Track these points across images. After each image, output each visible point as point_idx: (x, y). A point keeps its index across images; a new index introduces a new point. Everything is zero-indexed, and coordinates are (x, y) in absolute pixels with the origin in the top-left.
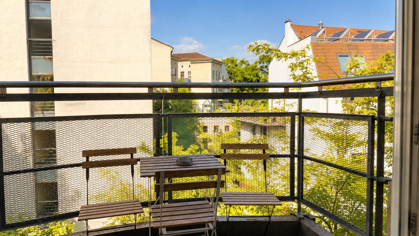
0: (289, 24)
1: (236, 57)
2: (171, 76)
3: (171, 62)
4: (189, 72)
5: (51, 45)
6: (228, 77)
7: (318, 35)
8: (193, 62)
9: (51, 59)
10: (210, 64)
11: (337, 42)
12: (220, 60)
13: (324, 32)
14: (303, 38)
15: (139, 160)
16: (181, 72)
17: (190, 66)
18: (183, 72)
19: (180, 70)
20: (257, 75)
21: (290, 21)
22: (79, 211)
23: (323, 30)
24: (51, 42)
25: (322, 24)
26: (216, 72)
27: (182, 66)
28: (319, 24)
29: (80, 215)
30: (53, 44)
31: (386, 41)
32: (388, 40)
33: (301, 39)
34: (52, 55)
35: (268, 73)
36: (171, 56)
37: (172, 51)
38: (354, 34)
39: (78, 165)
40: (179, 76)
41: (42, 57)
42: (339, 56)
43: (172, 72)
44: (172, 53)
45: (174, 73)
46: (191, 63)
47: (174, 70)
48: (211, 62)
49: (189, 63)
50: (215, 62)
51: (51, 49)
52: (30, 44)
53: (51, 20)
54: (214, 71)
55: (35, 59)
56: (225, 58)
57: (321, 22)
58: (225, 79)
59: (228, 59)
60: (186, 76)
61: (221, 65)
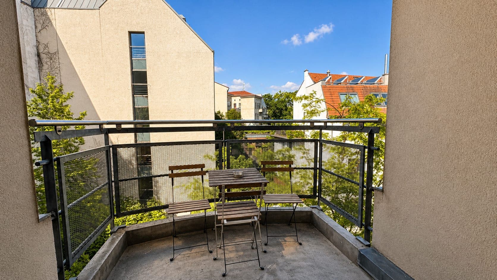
0: (307, 72)
1: (271, 94)
2: (227, 106)
3: (227, 97)
4: (240, 104)
5: (147, 88)
6: (266, 107)
7: (327, 80)
8: (243, 97)
9: (147, 97)
10: (254, 98)
11: (339, 85)
12: (260, 95)
13: (331, 78)
14: (316, 82)
15: (207, 172)
16: (234, 104)
17: (240, 100)
18: (236, 104)
19: (233, 102)
20: (286, 106)
21: (308, 71)
22: (169, 205)
23: (330, 77)
24: (147, 86)
25: (330, 72)
26: (258, 103)
27: (235, 100)
28: (327, 73)
29: (169, 208)
30: (148, 87)
31: (372, 84)
32: (374, 84)
33: (315, 83)
34: (147, 94)
35: (293, 105)
36: (228, 94)
37: (228, 91)
38: (351, 80)
39: (167, 175)
40: (233, 107)
41: (141, 95)
42: (341, 94)
43: (228, 104)
44: (228, 92)
45: (229, 105)
46: (241, 98)
47: (229, 103)
48: (255, 97)
49: (239, 98)
50: (256, 97)
51: (147, 90)
52: (134, 87)
53: (146, 71)
54: (256, 103)
55: (137, 97)
56: (264, 94)
57: (328, 71)
58: (264, 108)
59: (266, 95)
60: (237, 107)
61: (261, 99)
